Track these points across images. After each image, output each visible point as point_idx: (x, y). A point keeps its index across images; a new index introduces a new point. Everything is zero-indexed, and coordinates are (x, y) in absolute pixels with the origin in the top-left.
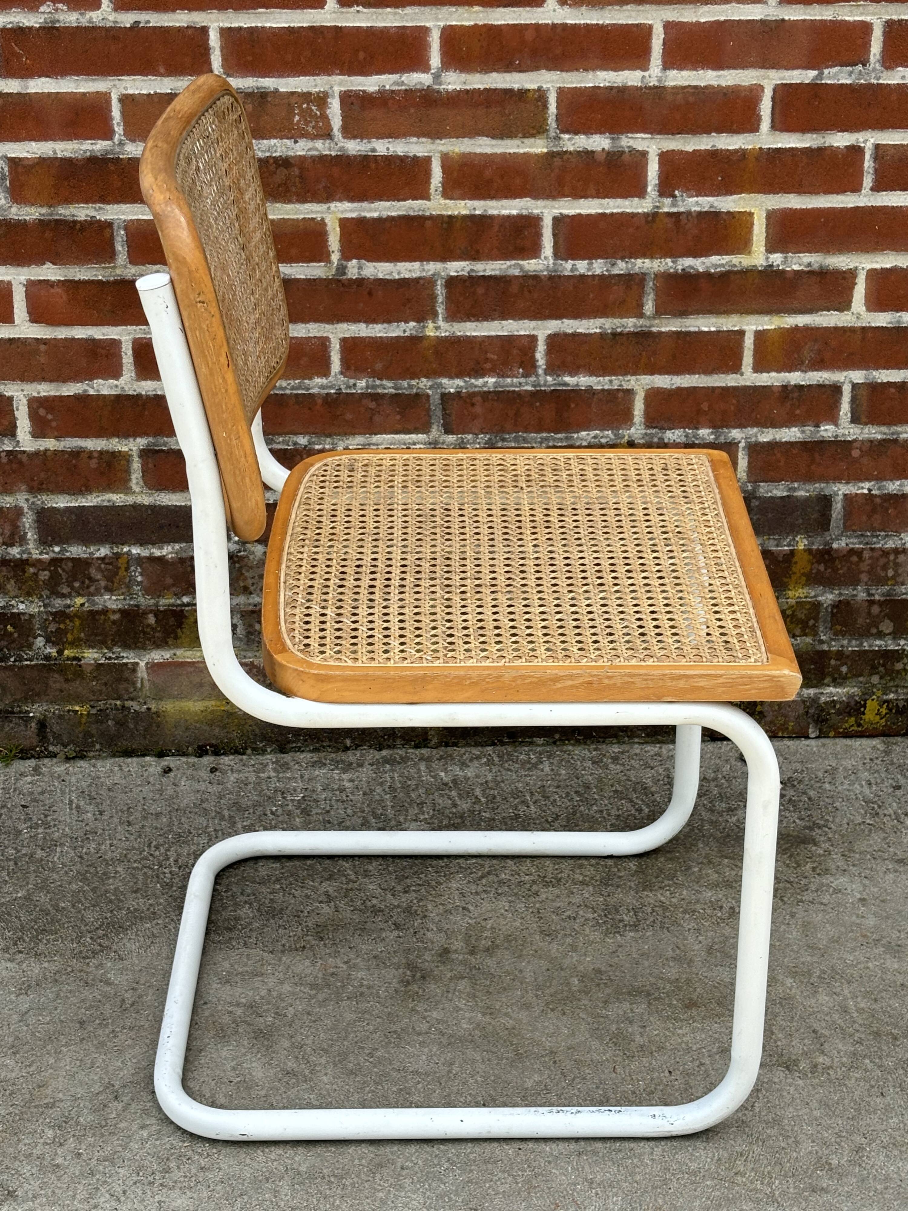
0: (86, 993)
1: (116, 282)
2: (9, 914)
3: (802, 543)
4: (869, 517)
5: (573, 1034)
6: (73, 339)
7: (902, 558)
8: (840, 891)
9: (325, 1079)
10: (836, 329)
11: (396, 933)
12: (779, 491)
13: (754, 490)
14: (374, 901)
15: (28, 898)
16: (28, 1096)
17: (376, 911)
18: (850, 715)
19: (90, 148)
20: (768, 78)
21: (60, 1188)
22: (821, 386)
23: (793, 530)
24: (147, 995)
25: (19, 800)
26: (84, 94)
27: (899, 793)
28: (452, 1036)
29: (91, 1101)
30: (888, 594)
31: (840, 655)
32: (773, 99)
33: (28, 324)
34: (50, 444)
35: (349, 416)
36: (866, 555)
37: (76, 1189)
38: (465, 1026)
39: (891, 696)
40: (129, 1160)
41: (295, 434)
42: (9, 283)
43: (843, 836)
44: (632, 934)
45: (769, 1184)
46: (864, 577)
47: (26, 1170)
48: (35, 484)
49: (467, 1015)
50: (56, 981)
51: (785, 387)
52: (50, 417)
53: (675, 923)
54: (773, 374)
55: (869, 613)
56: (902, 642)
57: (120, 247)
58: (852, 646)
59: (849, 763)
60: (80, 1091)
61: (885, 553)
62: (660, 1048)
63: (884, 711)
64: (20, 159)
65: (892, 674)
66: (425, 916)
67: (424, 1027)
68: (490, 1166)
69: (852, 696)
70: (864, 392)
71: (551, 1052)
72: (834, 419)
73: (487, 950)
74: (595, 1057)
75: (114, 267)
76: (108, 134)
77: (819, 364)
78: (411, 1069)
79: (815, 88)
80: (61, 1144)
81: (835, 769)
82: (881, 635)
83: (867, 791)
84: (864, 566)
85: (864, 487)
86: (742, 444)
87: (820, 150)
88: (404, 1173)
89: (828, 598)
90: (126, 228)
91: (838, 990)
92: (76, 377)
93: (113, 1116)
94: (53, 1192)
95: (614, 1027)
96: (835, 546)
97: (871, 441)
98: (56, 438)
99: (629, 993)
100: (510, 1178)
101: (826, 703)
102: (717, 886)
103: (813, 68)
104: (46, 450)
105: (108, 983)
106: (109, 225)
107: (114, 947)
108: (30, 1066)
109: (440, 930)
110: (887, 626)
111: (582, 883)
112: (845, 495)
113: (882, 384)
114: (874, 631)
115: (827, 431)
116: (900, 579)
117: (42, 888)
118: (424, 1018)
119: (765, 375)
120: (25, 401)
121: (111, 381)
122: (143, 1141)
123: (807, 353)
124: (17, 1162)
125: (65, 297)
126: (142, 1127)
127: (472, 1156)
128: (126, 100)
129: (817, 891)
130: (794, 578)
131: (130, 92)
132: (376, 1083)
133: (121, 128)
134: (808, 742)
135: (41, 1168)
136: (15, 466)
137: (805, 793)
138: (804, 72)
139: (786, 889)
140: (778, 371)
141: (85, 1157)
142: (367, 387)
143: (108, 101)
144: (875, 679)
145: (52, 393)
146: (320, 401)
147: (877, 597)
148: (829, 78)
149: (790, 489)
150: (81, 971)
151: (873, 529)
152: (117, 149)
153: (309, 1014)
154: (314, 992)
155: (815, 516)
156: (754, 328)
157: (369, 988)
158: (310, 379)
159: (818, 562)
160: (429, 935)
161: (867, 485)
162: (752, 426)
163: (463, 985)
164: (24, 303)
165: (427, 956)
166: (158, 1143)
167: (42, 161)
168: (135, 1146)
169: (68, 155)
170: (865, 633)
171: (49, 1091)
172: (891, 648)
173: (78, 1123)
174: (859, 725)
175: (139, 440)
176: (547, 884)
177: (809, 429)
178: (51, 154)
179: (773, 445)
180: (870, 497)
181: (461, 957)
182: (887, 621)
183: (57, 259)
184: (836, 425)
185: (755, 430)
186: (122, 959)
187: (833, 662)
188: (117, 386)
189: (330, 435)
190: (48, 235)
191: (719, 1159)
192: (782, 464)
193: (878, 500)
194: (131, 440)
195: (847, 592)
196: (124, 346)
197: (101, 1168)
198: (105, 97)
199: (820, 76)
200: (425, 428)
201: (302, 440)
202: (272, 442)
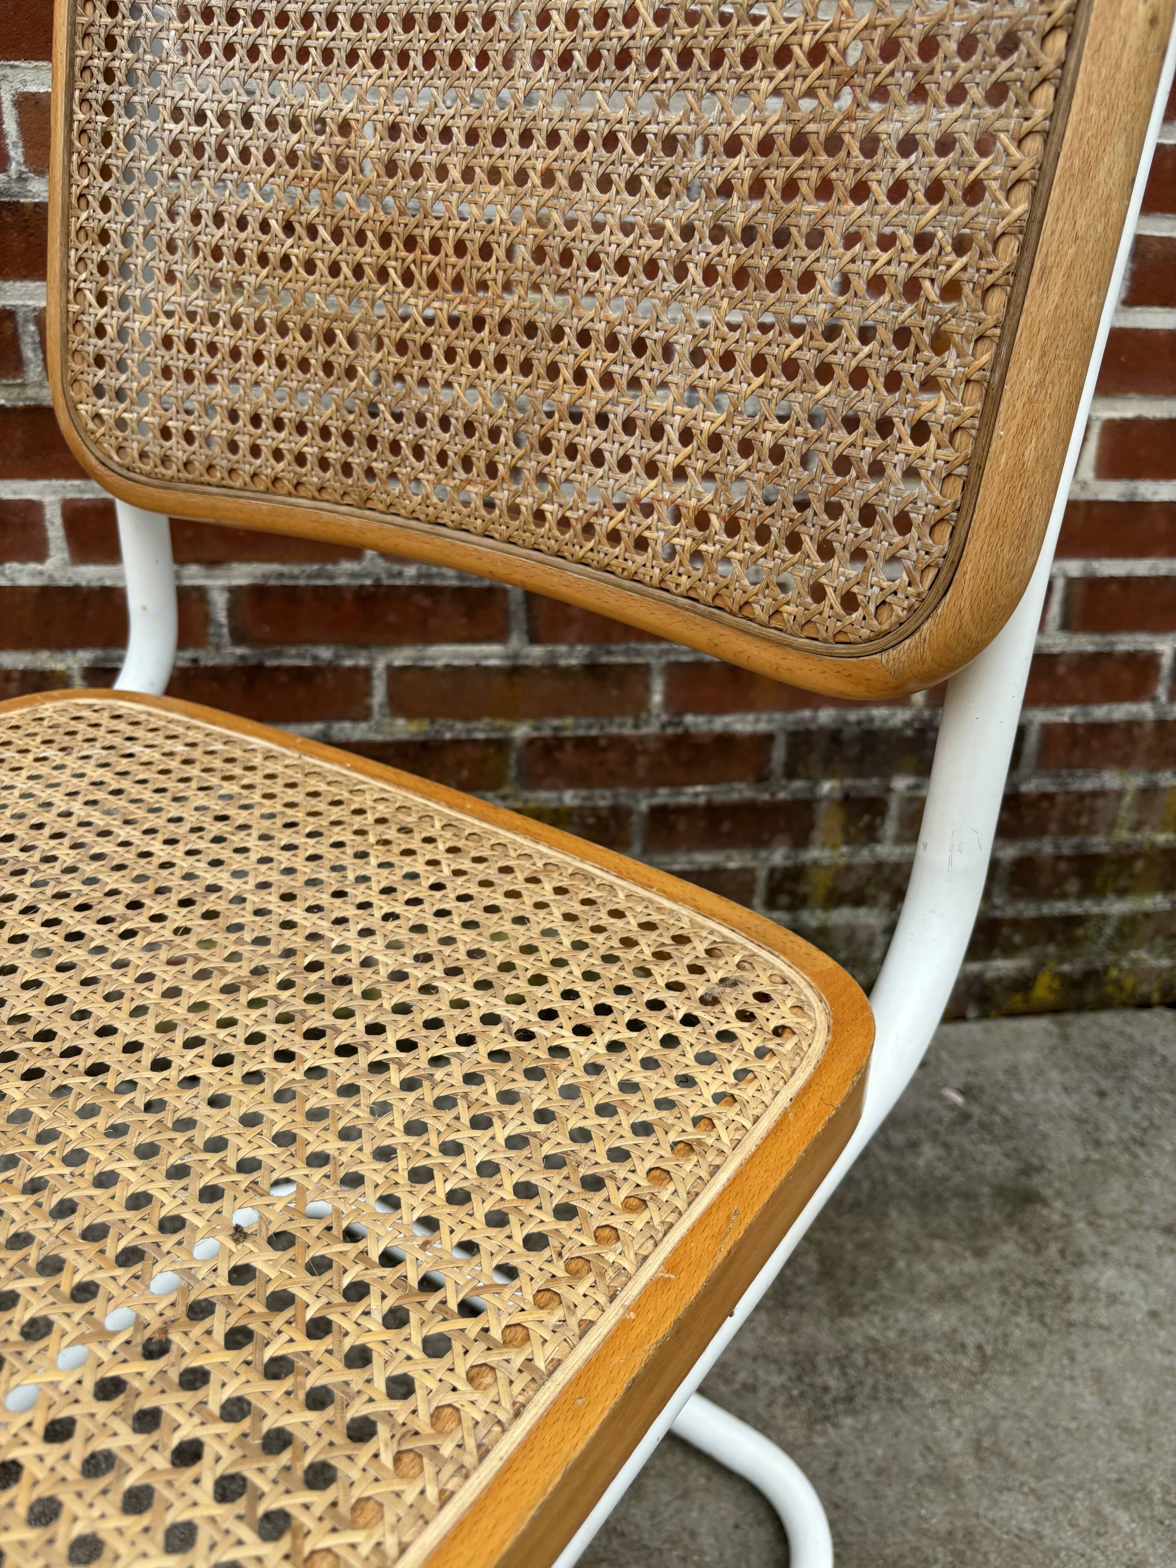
1: (27, 410)
4: (1068, 750)
7: (1100, 803)
8: (1115, 1297)
18: (1017, 992)
27: (1107, 1103)
30: (1078, 847)
31: (1016, 923)
35: (392, 618)
36: (1060, 799)
39: (1067, 967)
46: (1053, 827)
53: (908, 1389)
55: (1054, 871)
56: (1087, 904)
58: (1028, 910)
61: (1081, 796)
63: (1056, 985)
65: (1070, 942)
69: (1021, 970)
70: (1080, 590)
75: (23, 385)
81: (1016, 1067)
82: (1064, 896)
83: (1067, 1101)
84: (1056, 813)
85: (1066, 714)
89: (1009, 853)
90: (37, 321)
96: (1025, 789)
97: (1080, 655)
101: (991, 979)
106: (10, 315)
110: (1073, 886)
112: (1044, 724)
113: (1102, 579)
114: (1057, 891)
116: (1094, 829)
121: (33, 566)
128: (25, 102)
131: (32, 89)
133: (20, 151)
134: (966, 1025)
142: (420, 576)
144: (1051, 949)
146: (349, 596)
147: (1065, 851)
151: (1070, 767)
152: (16, 188)
158: (335, 562)
161: (1069, 711)
170: (1046, 894)
172: (1073, 911)
174: (1027, 1002)
175: (83, 654)
180: (1071, 727)
182: (1074, 880)
184: (1043, 633)
187: (1006, 931)
188: (41, 573)
189: (365, 646)
193: (1080, 731)
194: (69, 653)
195: (1031, 845)
196: (48, 511)
200: (500, 636)
201: (325, 653)
202: (279, 655)
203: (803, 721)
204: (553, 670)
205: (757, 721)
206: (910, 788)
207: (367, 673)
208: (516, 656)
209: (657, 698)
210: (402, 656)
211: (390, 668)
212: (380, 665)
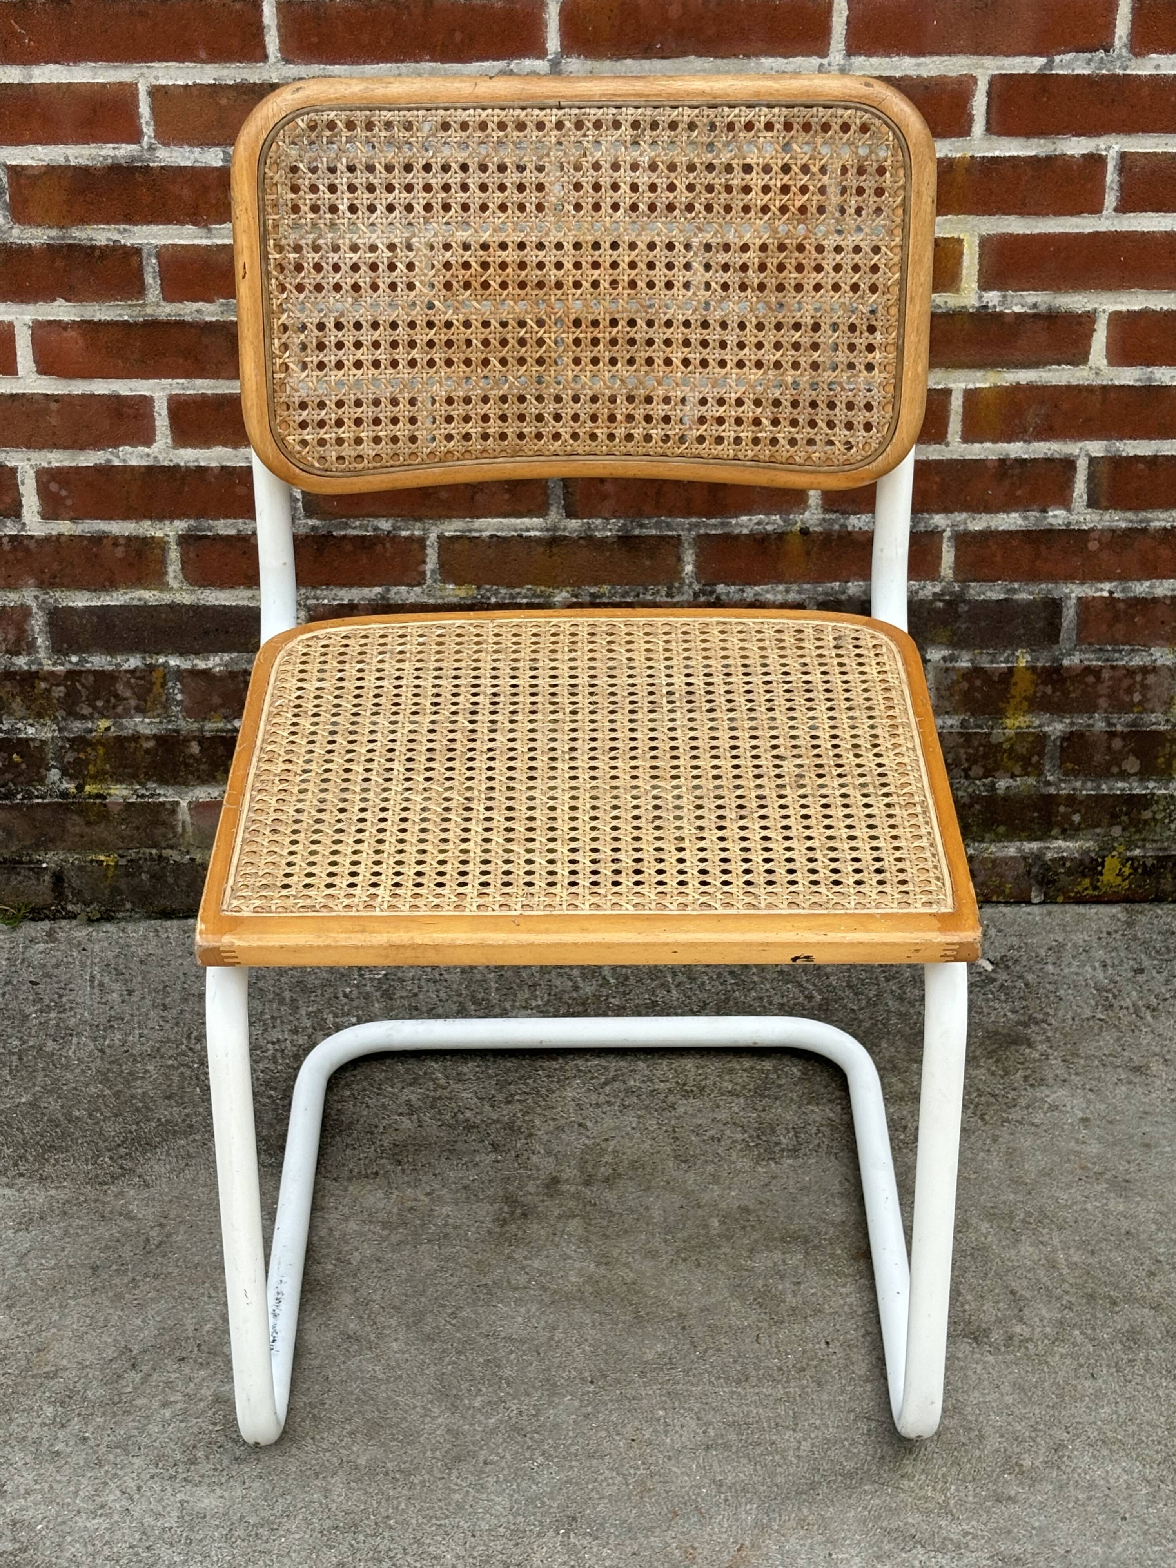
0: (102, 1230)
1: (146, 324)
2: (10, 1125)
3: (1023, 659)
4: (1110, 626)
5: (709, 1292)
6: (93, 395)
7: (1151, 679)
8: (1057, 1107)
9: (394, 1345)
10: (1069, 387)
11: (493, 1156)
12: (994, 592)
13: (963, 592)
14: (468, 1114)
15: (33, 1105)
16: (24, 1362)
17: (470, 1127)
18: (1084, 876)
19: (112, 153)
20: (982, 66)
21: (59, 1482)
22: (1049, 461)
23: (1013, 642)
24: (177, 1233)
25: (27, 975)
26: (103, 85)
27: (1140, 978)
28: (555, 1292)
29: (102, 1370)
30: (1134, 724)
31: (1071, 800)
32: (989, 94)
33: (35, 376)
34: (64, 527)
36: (1106, 674)
37: (79, 1483)
38: (573, 1279)
39: (1137, 852)
40: (146, 1447)
41: (376, 516)
42: (11, 325)
43: (1065, 1035)
44: (790, 1161)
45: (943, 1491)
46: (1103, 702)
47: (18, 1458)
48: (46, 577)
49: (577, 1265)
50: (65, 1213)
51: (1002, 462)
52: (64, 493)
54: (988, 445)
55: (1109, 748)
56: (1151, 785)
57: (151, 280)
58: (1085, 788)
59: (1079, 938)
60: (89, 1357)
61: (1130, 672)
62: (818, 1312)
63: (1127, 871)
64: (23, 168)
65: (1139, 825)
66: (531, 1135)
67: (522, 1279)
68: (595, 1462)
69: (1087, 852)
70: (1104, 468)
71: (680, 1315)
72: (1065, 502)
73: (607, 1180)
74: (734, 1321)
75: (144, 305)
76: (135, 136)
77: (1046, 433)
78: (503, 1335)
79: (1042, 79)
80: (63, 1426)
81: (1062, 946)
82: (1123, 775)
83: (1100, 975)
84: (1103, 689)
85: (1104, 589)
86: (947, 534)
87: (1049, 159)
88: (488, 1468)
89: (1056, 728)
90: (158, 256)
91: (1045, 1239)
92: (96, 444)
93: (129, 1389)
94: (51, 1487)
95: (760, 1282)
96: (1066, 662)
97: (1113, 531)
98: (72, 519)
99: (782, 1240)
100: (620, 1478)
101: (1053, 860)
102: (901, 1099)
103: (1040, 55)
104: (60, 535)
105: (130, 1217)
106: (137, 251)
107: (139, 1170)
108: (28, 1323)
109: (549, 1153)
110: (1132, 765)
111: (731, 1093)
112: (1079, 599)
113: (1128, 458)
114: (1115, 770)
115: (1057, 517)
116: (1149, 706)
117: (51, 1092)
118: (523, 1268)
119: (977, 446)
120: (32, 473)
121: (141, 449)
122: (165, 1423)
123: (1032, 418)
124: (8, 1448)
125: (81, 342)
126: (165, 1405)
127: (573, 1449)
128: (156, 92)
129: (1027, 1108)
130: (1013, 702)
131: (163, 82)
132: (459, 1352)
133: (151, 128)
134: (1029, 909)
135: (37, 1455)
136: (20, 555)
137: (1021, 977)
138: (1029, 60)
139: (989, 1104)
140: (995, 441)
141: (91, 1443)
143: (135, 95)
144: (1116, 831)
145: (67, 464)
147: (1119, 728)
148: (1062, 67)
149: (1008, 591)
150: (96, 1201)
151: (1115, 642)
152: (146, 155)
153: (378, 1260)
154: (386, 1233)
155: (1040, 625)
156: (963, 386)
157: (455, 1227)
159: (1045, 683)
160: (535, 1159)
161: (1107, 586)
162: (961, 511)
163: (574, 1225)
164: (30, 350)
165: (531, 1187)
166: (183, 1425)
167: (51, 171)
168: (154, 1429)
169: (83, 162)
170: (1105, 773)
171: (50, 1357)
172: (1137, 791)
173: (84, 1399)
174: (1096, 888)
175: (177, 523)
176: (687, 1094)
177: (1033, 514)
178: (62, 161)
179: (987, 535)
180: (1111, 601)
181: (573, 1189)
182: (1132, 759)
183: (71, 294)
184: (1069, 510)
185: (964, 515)
186: (148, 1186)
187: (1062, 809)
188: (148, 455)
189: (419, 519)
190: (59, 263)
191: (883, 1457)
192: (998, 558)
193: (1122, 606)
194: (167, 522)
195: (1081, 721)
196: (156, 404)
197: (111, 1457)
198: (131, 89)
199: (1050, 64)
200: (541, 511)
201: (385, 525)
202: (346, 526)
203: (833, 592)
204: (588, 540)
205: (787, 591)
206: (944, 659)
207: (421, 542)
208: (555, 528)
209: (689, 568)
210: (452, 527)
211: (440, 537)
212: (433, 536)
